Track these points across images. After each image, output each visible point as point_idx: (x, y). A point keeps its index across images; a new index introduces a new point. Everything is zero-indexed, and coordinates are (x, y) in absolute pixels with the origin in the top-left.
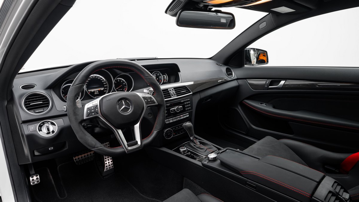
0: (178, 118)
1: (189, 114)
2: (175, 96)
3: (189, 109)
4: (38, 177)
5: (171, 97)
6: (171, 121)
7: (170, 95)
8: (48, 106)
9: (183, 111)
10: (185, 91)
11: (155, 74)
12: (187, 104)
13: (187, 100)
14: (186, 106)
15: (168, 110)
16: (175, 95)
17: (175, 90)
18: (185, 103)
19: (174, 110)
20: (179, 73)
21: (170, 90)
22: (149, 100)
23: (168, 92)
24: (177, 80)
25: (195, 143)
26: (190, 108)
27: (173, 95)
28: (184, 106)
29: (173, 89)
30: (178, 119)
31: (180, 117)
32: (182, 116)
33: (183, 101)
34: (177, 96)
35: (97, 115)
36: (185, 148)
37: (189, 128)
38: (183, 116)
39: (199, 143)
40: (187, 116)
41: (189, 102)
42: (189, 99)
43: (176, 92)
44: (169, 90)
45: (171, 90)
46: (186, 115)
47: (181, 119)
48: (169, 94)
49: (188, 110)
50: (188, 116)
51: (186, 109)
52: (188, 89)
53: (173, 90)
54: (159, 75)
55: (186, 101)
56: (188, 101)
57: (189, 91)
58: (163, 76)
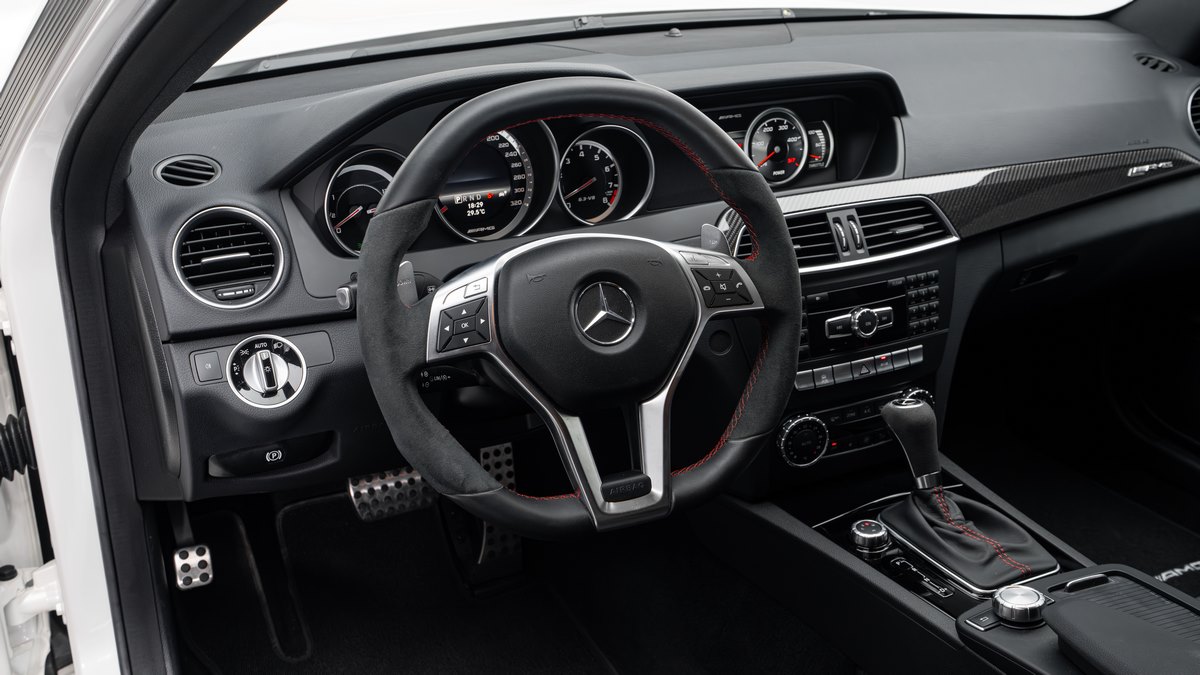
0: (864, 367)
1: (924, 351)
2: (860, 251)
3: (931, 326)
4: (207, 557)
5: (836, 259)
6: (825, 381)
7: (833, 248)
8: (271, 272)
9: (891, 336)
10: (920, 227)
11: (770, 125)
12: (919, 299)
13: (922, 275)
14: (913, 308)
15: (815, 324)
16: (861, 246)
17: (863, 222)
18: (912, 293)
19: (847, 325)
20: (897, 120)
21: (837, 220)
22: (723, 287)
23: (827, 227)
24: (880, 163)
25: (935, 510)
26: (935, 319)
27: (847, 249)
28: (900, 309)
29: (853, 212)
30: (864, 371)
31: (875, 363)
32: (883, 356)
33: (899, 281)
34: (873, 253)
35: (483, 347)
36: (879, 528)
37: (916, 430)
38: (892, 359)
39: (956, 514)
40: (913, 361)
41: (934, 288)
42: (933, 273)
43: (866, 232)
44: (830, 216)
45: (844, 220)
46: (907, 355)
47: (878, 376)
48: (830, 238)
49: (920, 329)
50: (920, 359)
51: (914, 324)
52: (935, 217)
53: (851, 218)
54: (790, 126)
55: (917, 283)
56: (928, 281)
57: (941, 225)
58: (811, 132)
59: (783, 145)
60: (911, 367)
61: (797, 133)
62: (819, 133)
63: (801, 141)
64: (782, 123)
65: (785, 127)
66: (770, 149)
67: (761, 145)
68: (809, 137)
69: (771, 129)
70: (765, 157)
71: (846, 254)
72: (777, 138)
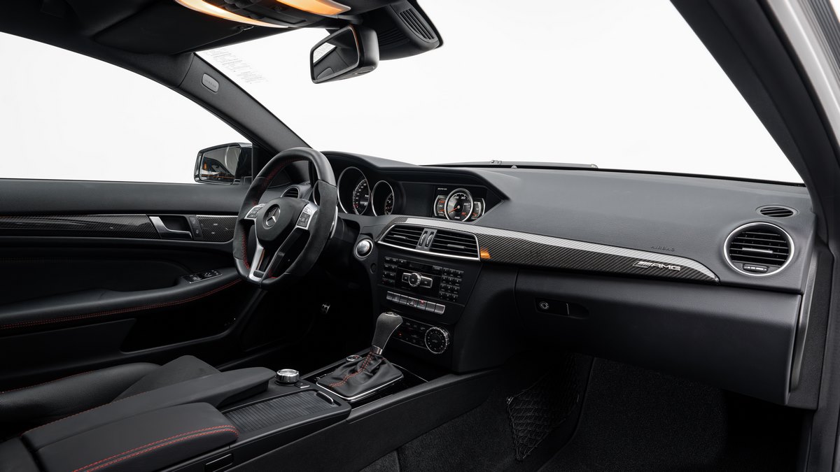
1: (446, 310)
2: (426, 248)
3: (451, 298)
5: (414, 248)
6: (395, 300)
7: (416, 243)
10: (463, 247)
12: (447, 281)
13: (452, 270)
14: (443, 285)
15: (399, 273)
16: (427, 246)
18: (444, 277)
19: (408, 278)
21: (426, 232)
22: (303, 220)
26: (455, 296)
27: (420, 245)
28: (437, 281)
29: (435, 231)
30: (412, 303)
31: (418, 303)
32: (422, 301)
33: (438, 268)
34: (431, 250)
38: (427, 305)
40: (436, 311)
41: (458, 280)
42: (459, 272)
44: (425, 230)
45: (429, 233)
46: (435, 307)
47: (418, 309)
48: (418, 238)
49: (444, 297)
50: (442, 312)
51: (441, 293)
52: (476, 246)
53: (432, 233)
54: (466, 198)
55: (449, 273)
56: (455, 275)
57: (476, 251)
58: (475, 203)
59: (461, 207)
60: (434, 313)
61: (469, 201)
62: (479, 203)
63: (470, 206)
64: (463, 196)
65: (464, 198)
66: (456, 206)
67: (452, 203)
68: (474, 204)
69: (458, 197)
70: (453, 209)
71: (419, 247)
72: (460, 202)
